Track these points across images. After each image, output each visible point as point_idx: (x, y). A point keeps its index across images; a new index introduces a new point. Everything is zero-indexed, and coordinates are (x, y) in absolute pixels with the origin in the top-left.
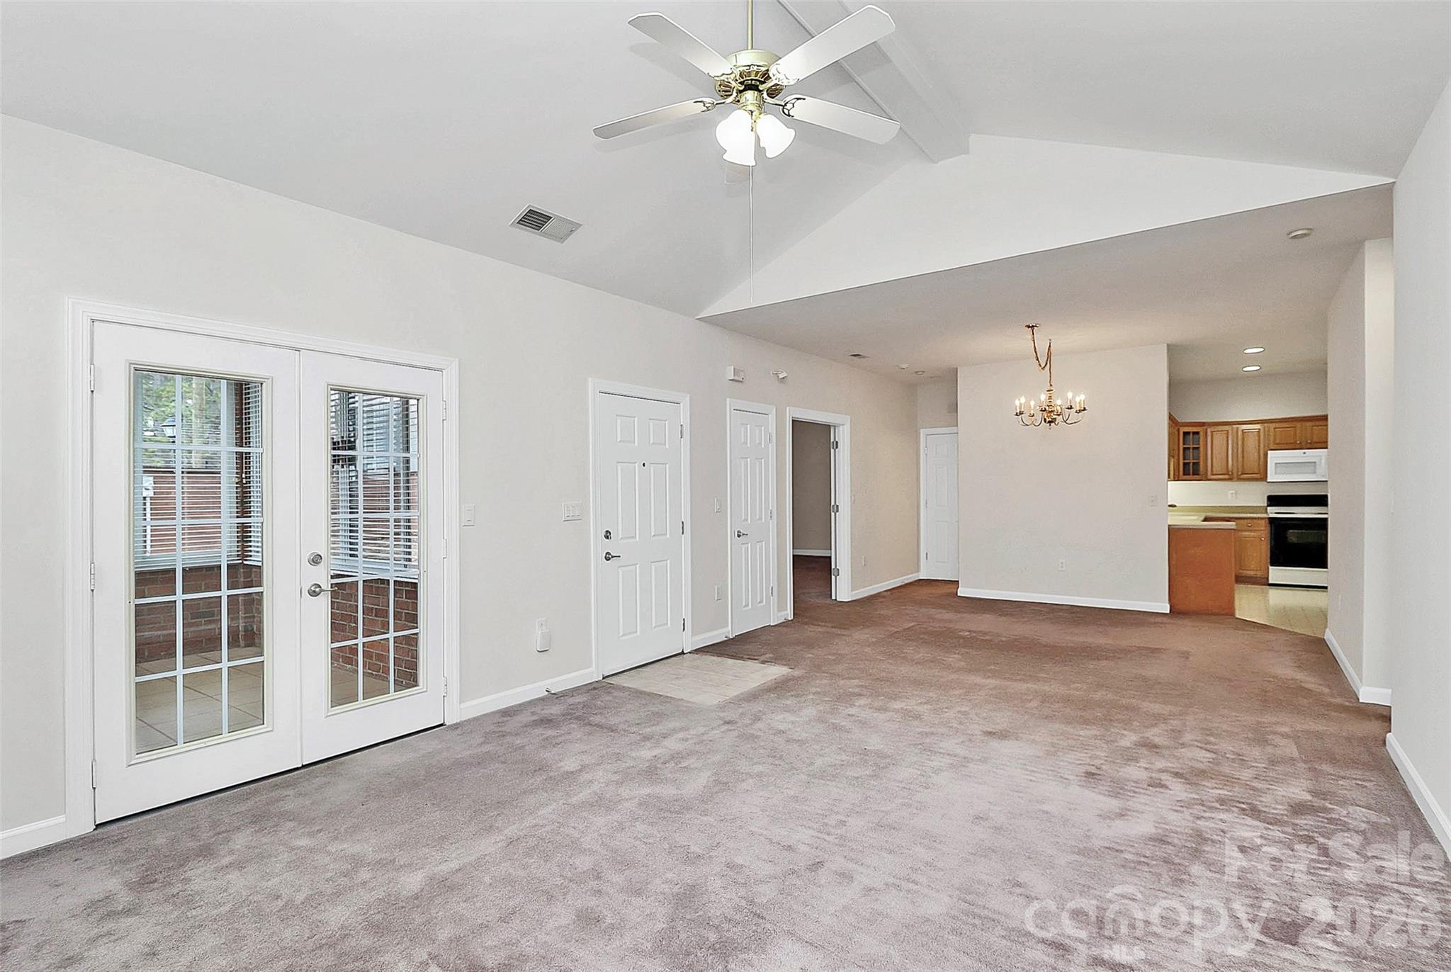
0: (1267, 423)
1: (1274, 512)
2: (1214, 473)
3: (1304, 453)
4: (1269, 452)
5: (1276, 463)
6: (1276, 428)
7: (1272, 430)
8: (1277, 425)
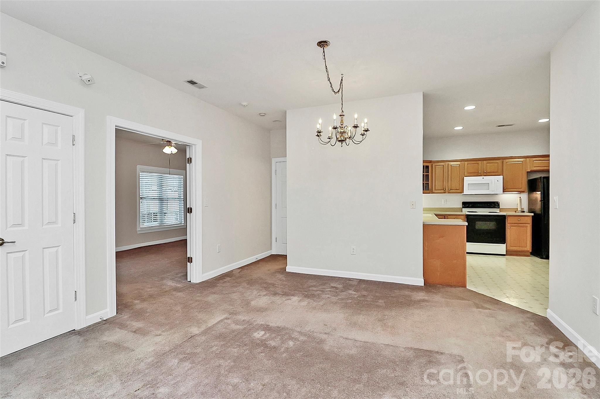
0: (463, 161)
1: (466, 211)
2: (436, 189)
3: (483, 178)
4: (465, 177)
5: (468, 184)
6: (468, 164)
7: (466, 165)
8: (469, 162)
